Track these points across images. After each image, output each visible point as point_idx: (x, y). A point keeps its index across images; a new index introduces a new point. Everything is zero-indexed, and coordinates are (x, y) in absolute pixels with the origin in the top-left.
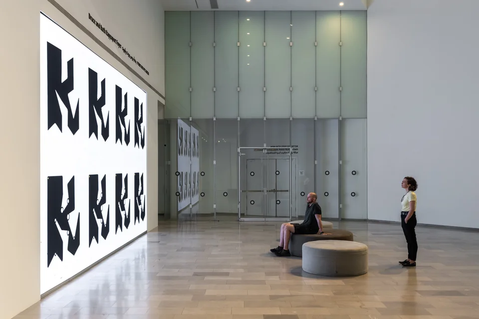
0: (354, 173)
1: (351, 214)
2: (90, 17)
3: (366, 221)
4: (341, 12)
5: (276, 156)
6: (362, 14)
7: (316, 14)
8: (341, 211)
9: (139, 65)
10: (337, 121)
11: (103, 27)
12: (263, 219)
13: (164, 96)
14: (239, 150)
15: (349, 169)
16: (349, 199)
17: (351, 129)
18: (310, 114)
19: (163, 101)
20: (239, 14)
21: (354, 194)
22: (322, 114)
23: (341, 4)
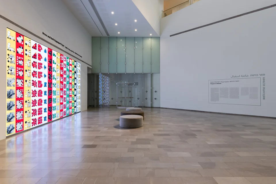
0: (156, 92)
1: (155, 105)
2: (43, 33)
3: (160, 108)
4: (151, 37)
5: (131, 86)
6: (158, 38)
7: (143, 38)
8: (152, 104)
9: (76, 54)
10: (150, 74)
11: (52, 38)
12: (125, 107)
13: (91, 65)
14: (117, 84)
15: (154, 90)
16: (154, 101)
17: (155, 77)
18: (141, 72)
19: (91, 67)
20: (117, 38)
21: (155, 99)
22: (145, 72)
23: (151, 35)
